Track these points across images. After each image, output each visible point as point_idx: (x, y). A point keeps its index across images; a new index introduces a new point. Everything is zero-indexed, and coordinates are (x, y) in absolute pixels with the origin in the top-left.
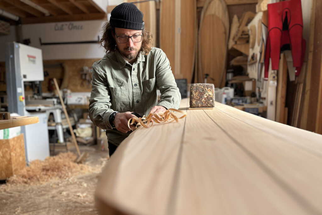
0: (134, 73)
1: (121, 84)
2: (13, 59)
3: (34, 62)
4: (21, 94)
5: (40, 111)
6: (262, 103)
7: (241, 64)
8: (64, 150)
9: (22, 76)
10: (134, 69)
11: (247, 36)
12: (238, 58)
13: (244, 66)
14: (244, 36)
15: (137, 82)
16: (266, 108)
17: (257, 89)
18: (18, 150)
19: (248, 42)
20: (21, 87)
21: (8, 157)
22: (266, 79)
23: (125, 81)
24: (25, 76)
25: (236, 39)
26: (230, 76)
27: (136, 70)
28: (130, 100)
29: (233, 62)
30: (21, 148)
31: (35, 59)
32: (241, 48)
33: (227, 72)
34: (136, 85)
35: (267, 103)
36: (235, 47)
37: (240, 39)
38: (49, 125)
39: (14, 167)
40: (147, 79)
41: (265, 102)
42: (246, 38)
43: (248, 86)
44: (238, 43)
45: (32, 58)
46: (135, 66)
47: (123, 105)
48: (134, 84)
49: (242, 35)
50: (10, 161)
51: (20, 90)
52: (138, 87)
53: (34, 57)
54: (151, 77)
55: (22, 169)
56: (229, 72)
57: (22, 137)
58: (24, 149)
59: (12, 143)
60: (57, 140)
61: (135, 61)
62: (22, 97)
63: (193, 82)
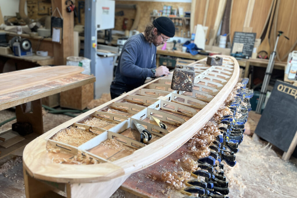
2: (91, 12)
3: (107, 12)
4: (94, 41)
5: (107, 57)
9: (96, 26)
20: (94, 35)
21: (79, 93)
24: (99, 26)
31: (108, 10)
45: (106, 10)
50: (80, 96)
51: (94, 38)
53: (108, 9)
62: (95, 44)
63: (263, 38)
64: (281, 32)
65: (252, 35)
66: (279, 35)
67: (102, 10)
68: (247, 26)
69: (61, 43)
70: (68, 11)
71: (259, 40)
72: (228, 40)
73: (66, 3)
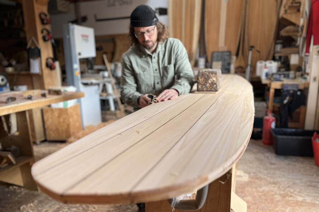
0: (155, 60)
1: (144, 70)
2: (69, 39)
3: (87, 40)
4: (76, 69)
5: (92, 84)
6: (305, 78)
7: (291, 34)
8: (114, 117)
9: (77, 54)
10: (154, 58)
11: (298, 5)
12: (288, 28)
13: (294, 37)
14: (295, 5)
15: (157, 67)
16: (308, 84)
17: (303, 63)
18: (75, 117)
19: (299, 10)
20: (76, 63)
21: (67, 122)
22: (307, 54)
23: (147, 68)
24: (80, 54)
25: (287, 7)
26: (279, 47)
27: (156, 58)
28: (151, 81)
29: (283, 33)
30: (77, 115)
31: (88, 38)
32: (292, 18)
33: (276, 43)
34: (156, 70)
35: (310, 79)
36: (285, 16)
37: (290, 7)
38: (101, 96)
39: (72, 130)
40: (166, 65)
41: (308, 77)
42: (296, 7)
43: (294, 60)
44: (288, 11)
45: (85, 37)
46: (155, 55)
47: (146, 86)
48: (154, 69)
49: (292, 3)
50: (68, 126)
51: (76, 66)
52: (158, 71)
53: (87, 36)
54: (169, 63)
55: (78, 132)
56: (278, 43)
57: (78, 107)
58: (80, 116)
59: (70, 111)
60: (109, 109)
61: (155, 51)
62: (77, 73)
63: (237, 55)
64: (252, 47)
65: (228, 53)
66: (251, 50)
67: (81, 38)
68: (222, 45)
69: (40, 73)
70: (44, 39)
71: (234, 58)
72: (207, 61)
73: (42, 32)
